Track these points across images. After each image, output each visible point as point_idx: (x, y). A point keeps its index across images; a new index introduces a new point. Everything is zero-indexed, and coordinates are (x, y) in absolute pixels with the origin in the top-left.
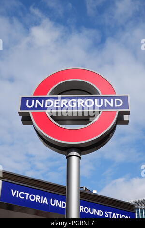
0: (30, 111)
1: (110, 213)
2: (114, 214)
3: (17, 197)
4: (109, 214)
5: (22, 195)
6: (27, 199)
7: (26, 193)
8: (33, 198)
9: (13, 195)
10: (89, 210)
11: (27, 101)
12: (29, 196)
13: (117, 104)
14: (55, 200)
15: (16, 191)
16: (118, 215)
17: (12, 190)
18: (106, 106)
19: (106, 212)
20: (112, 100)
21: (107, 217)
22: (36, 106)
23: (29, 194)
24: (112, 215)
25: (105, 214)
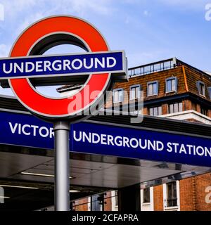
0: (9, 78)
1: (176, 145)
2: (183, 146)
3: (20, 133)
4: (173, 146)
5: (27, 130)
6: (35, 135)
7: (32, 126)
8: (44, 132)
9: (13, 131)
10: (139, 143)
11: (4, 65)
12: (37, 130)
13: (110, 64)
14: (81, 132)
15: (16, 124)
16: (190, 146)
17: (10, 124)
18: (96, 67)
19: (169, 143)
20: (103, 59)
21: (171, 151)
22: (15, 72)
23: (37, 127)
24: (179, 148)
25: (166, 147)
